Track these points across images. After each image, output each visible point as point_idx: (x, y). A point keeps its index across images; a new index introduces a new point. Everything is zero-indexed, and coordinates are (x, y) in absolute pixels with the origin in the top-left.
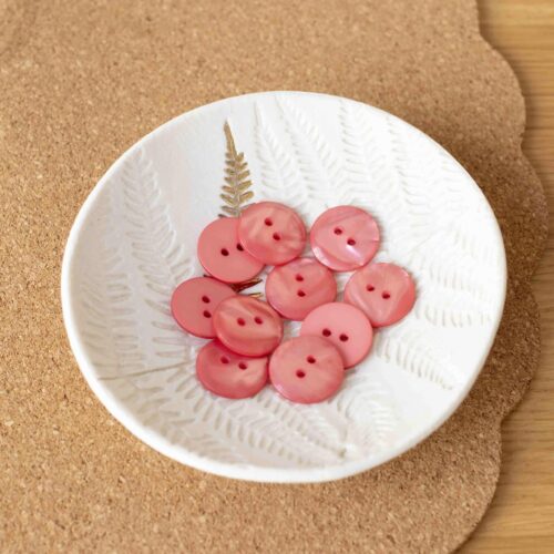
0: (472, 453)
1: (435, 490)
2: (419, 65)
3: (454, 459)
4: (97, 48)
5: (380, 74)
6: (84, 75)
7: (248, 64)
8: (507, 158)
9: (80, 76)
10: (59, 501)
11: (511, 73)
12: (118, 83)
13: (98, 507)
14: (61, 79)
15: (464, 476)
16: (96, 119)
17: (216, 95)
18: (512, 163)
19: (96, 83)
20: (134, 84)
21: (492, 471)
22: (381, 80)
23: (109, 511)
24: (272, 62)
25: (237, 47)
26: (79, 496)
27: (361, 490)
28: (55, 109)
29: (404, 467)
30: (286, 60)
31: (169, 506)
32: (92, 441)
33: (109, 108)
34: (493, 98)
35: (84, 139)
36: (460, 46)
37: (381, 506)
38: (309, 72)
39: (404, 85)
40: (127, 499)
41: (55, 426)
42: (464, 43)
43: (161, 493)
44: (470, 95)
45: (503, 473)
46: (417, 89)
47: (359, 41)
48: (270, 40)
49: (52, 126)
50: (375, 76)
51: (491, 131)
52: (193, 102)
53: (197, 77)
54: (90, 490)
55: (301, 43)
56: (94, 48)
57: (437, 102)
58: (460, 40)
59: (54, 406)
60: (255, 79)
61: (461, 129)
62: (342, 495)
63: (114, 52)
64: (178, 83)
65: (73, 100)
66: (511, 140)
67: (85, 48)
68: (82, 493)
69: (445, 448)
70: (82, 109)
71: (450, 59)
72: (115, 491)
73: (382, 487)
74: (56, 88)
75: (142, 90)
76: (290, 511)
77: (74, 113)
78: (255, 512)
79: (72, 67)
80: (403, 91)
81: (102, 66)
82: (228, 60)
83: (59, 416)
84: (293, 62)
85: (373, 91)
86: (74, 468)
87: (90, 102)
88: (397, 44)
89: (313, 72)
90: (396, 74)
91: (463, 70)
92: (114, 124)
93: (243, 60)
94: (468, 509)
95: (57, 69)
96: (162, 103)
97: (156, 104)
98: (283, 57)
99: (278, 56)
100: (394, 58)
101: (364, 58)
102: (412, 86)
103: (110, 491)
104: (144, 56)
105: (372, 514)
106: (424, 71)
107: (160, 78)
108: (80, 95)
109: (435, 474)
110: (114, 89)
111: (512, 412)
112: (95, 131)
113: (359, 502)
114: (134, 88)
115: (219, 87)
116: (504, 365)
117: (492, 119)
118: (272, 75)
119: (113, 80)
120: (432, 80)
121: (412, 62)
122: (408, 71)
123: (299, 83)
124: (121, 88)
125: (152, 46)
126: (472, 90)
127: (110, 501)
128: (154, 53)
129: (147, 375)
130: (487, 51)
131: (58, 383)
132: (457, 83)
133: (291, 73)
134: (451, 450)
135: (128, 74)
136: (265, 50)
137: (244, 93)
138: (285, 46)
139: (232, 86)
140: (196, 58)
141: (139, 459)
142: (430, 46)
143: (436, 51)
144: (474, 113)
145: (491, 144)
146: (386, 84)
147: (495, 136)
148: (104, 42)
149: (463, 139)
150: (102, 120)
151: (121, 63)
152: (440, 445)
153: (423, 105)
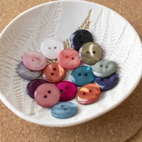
129: (12, 60)
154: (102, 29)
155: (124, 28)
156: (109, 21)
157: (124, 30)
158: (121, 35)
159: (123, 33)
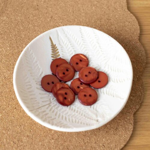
0: (126, 123)
1: (116, 133)
2: (111, 18)
3: (121, 124)
4: (24, 14)
5: (100, 20)
6: (20, 21)
7: (65, 18)
8: (135, 43)
9: (19, 21)
10: (14, 136)
11: (136, 20)
12: (29, 23)
13: (25, 138)
14: (14, 22)
15: (124, 129)
16: (23, 33)
17: (56, 26)
18: (136, 44)
19: (23, 23)
20: (34, 23)
21: (131, 127)
22: (101, 22)
23: (28, 139)
24: (71, 17)
25: (62, 13)
26: (19, 135)
27: (96, 133)
28: (12, 30)
29: (107, 126)
30: (75, 16)
31: (44, 138)
32: (23, 120)
33: (27, 30)
34: (131, 26)
35: (20, 38)
36: (122, 12)
37: (101, 137)
38: (81, 20)
39: (107, 23)
40: (32, 136)
41: (13, 116)
42: (123, 12)
43: (42, 134)
44: (125, 26)
45: (134, 128)
46: (110, 24)
47: (95, 11)
48: (71, 11)
49: (11, 35)
50: (99, 21)
51: (130, 35)
52: (50, 28)
53: (51, 21)
54: (23, 133)
55: (79, 12)
56: (23, 13)
57: (116, 28)
58: (122, 11)
59: (12, 111)
60: (66, 22)
61: (122, 35)
62: (91, 134)
63: (28, 14)
64: (46, 23)
65: (17, 28)
66: (136, 38)
67: (20, 14)
68: (20, 134)
69: (118, 121)
70: (20, 30)
71: (119, 16)
72: (29, 134)
73: (101, 132)
74: (13, 24)
75: (36, 25)
76: (77, 139)
77: (17, 31)
78: (67, 139)
79: (17, 19)
80: (106, 25)
81: (25, 18)
82: (59, 16)
83: (14, 113)
84: (77, 17)
85: (99, 25)
86: (18, 127)
87: (22, 28)
88: (105, 12)
89: (82, 20)
90: (105, 20)
91: (123, 19)
92: (28, 34)
93: (63, 17)
94: (125, 138)
95: (13, 19)
96: (41, 28)
97: (40, 28)
98: (74, 16)
99: (73, 15)
100: (104, 16)
101: (96, 16)
102: (109, 24)
103: (28, 134)
104: (36, 16)
105: (99, 139)
106: (112, 19)
107: (41, 21)
108: (19, 26)
109: (116, 128)
110: (28, 25)
111: (137, 111)
112: (23, 36)
113: (95, 136)
114: (34, 24)
115: (57, 24)
116: (134, 99)
117: (131, 32)
118: (71, 21)
119: (28, 22)
120: (114, 22)
121: (109, 17)
122: (108, 19)
123: (78, 23)
124: (30, 24)
125: (39, 13)
126: (125, 24)
127: (28, 136)
128: (39, 15)
130: (129, 14)
131: (14, 104)
132: (121, 23)
133: (76, 20)
134: (120, 122)
135: (32, 21)
136: (69, 14)
137: (63, 26)
138: (74, 13)
139: (60, 23)
140: (50, 16)
141: (36, 125)
142: (114, 13)
143: (115, 14)
144: (126, 30)
145: (130, 39)
146: (102, 23)
147: (131, 37)
148: (26, 12)
149: (123, 38)
150: (25, 33)
151: (30, 17)
152: (117, 120)
153: (112, 28)
154: (66, 43)
155: (80, 31)
156: (66, 35)
157: (81, 33)
158: (82, 37)
159: (82, 35)
